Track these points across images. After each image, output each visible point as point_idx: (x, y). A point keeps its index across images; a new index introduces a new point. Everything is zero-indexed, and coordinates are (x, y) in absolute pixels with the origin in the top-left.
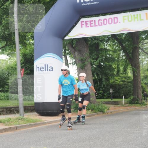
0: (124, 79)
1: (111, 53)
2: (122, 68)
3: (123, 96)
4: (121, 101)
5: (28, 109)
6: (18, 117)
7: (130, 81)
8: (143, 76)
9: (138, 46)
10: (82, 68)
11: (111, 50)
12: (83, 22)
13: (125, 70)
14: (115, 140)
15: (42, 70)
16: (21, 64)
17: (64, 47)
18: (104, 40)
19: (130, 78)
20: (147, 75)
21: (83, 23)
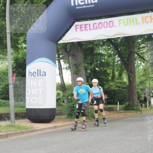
0: (119, 85)
1: (106, 57)
2: (117, 73)
3: (118, 102)
4: (116, 108)
5: (19, 116)
6: (9, 124)
7: (125, 86)
8: (139, 81)
9: (133, 51)
10: (76, 73)
11: (106, 55)
12: (78, 25)
13: (120, 75)
14: (109, 148)
15: (34, 75)
16: (13, 69)
17: (58, 52)
18: (99, 44)
19: (125, 84)
20: (142, 81)
21: (77, 27)
